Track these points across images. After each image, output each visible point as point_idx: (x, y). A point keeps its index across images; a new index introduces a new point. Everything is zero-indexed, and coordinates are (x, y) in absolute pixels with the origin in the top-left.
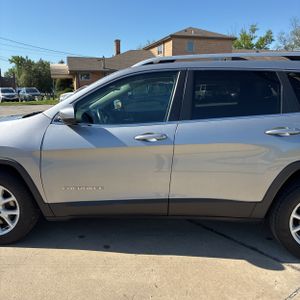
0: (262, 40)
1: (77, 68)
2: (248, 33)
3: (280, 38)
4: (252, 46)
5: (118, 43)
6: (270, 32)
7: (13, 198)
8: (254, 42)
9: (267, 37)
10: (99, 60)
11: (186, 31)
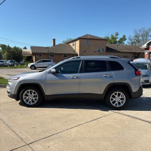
0: (121, 39)
1: (36, 51)
2: (114, 36)
3: (129, 39)
4: (116, 42)
5: (54, 40)
6: (124, 36)
7: (36, 94)
8: (118, 40)
9: (123, 38)
10: (46, 48)
11: (85, 36)
